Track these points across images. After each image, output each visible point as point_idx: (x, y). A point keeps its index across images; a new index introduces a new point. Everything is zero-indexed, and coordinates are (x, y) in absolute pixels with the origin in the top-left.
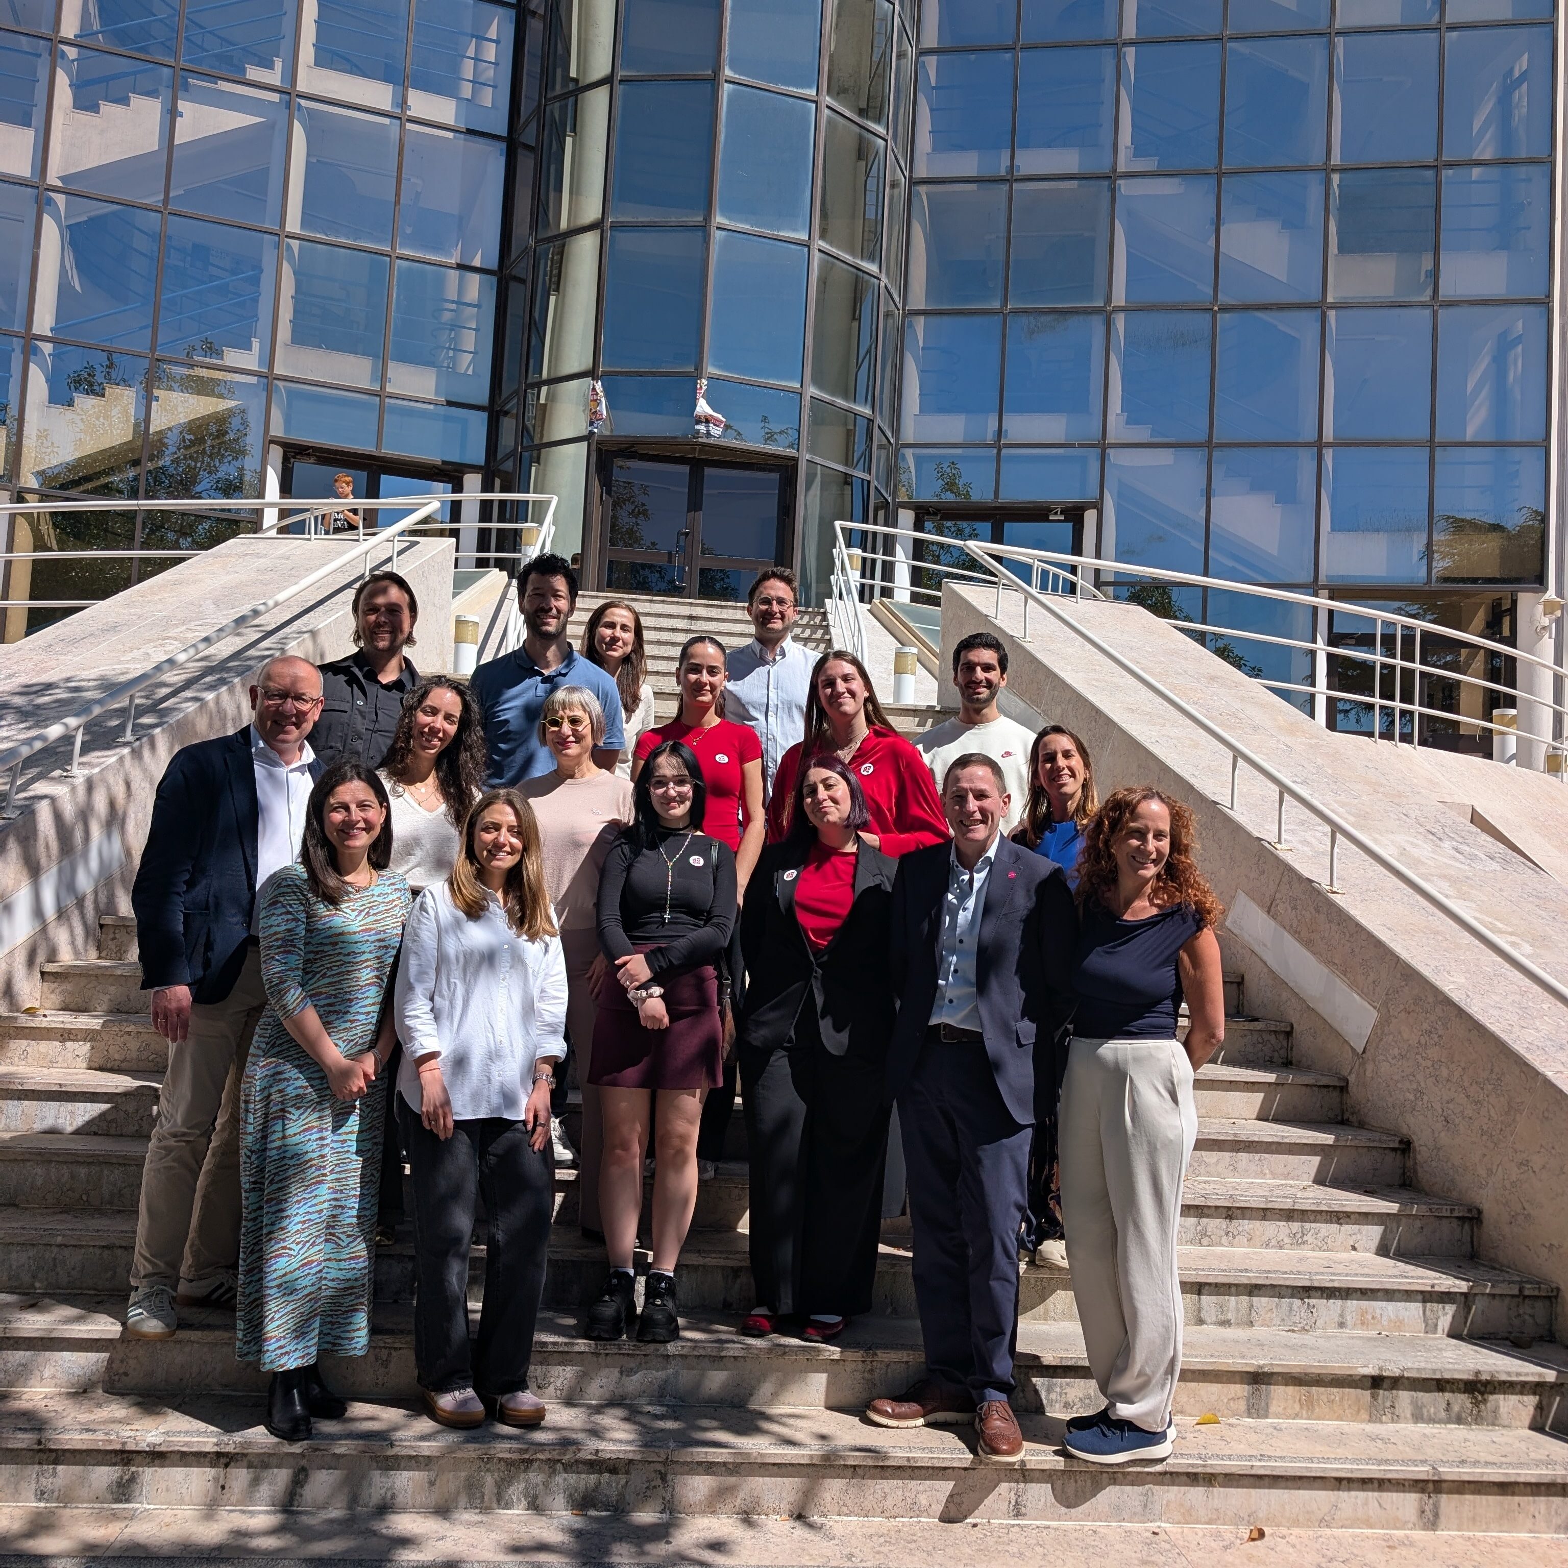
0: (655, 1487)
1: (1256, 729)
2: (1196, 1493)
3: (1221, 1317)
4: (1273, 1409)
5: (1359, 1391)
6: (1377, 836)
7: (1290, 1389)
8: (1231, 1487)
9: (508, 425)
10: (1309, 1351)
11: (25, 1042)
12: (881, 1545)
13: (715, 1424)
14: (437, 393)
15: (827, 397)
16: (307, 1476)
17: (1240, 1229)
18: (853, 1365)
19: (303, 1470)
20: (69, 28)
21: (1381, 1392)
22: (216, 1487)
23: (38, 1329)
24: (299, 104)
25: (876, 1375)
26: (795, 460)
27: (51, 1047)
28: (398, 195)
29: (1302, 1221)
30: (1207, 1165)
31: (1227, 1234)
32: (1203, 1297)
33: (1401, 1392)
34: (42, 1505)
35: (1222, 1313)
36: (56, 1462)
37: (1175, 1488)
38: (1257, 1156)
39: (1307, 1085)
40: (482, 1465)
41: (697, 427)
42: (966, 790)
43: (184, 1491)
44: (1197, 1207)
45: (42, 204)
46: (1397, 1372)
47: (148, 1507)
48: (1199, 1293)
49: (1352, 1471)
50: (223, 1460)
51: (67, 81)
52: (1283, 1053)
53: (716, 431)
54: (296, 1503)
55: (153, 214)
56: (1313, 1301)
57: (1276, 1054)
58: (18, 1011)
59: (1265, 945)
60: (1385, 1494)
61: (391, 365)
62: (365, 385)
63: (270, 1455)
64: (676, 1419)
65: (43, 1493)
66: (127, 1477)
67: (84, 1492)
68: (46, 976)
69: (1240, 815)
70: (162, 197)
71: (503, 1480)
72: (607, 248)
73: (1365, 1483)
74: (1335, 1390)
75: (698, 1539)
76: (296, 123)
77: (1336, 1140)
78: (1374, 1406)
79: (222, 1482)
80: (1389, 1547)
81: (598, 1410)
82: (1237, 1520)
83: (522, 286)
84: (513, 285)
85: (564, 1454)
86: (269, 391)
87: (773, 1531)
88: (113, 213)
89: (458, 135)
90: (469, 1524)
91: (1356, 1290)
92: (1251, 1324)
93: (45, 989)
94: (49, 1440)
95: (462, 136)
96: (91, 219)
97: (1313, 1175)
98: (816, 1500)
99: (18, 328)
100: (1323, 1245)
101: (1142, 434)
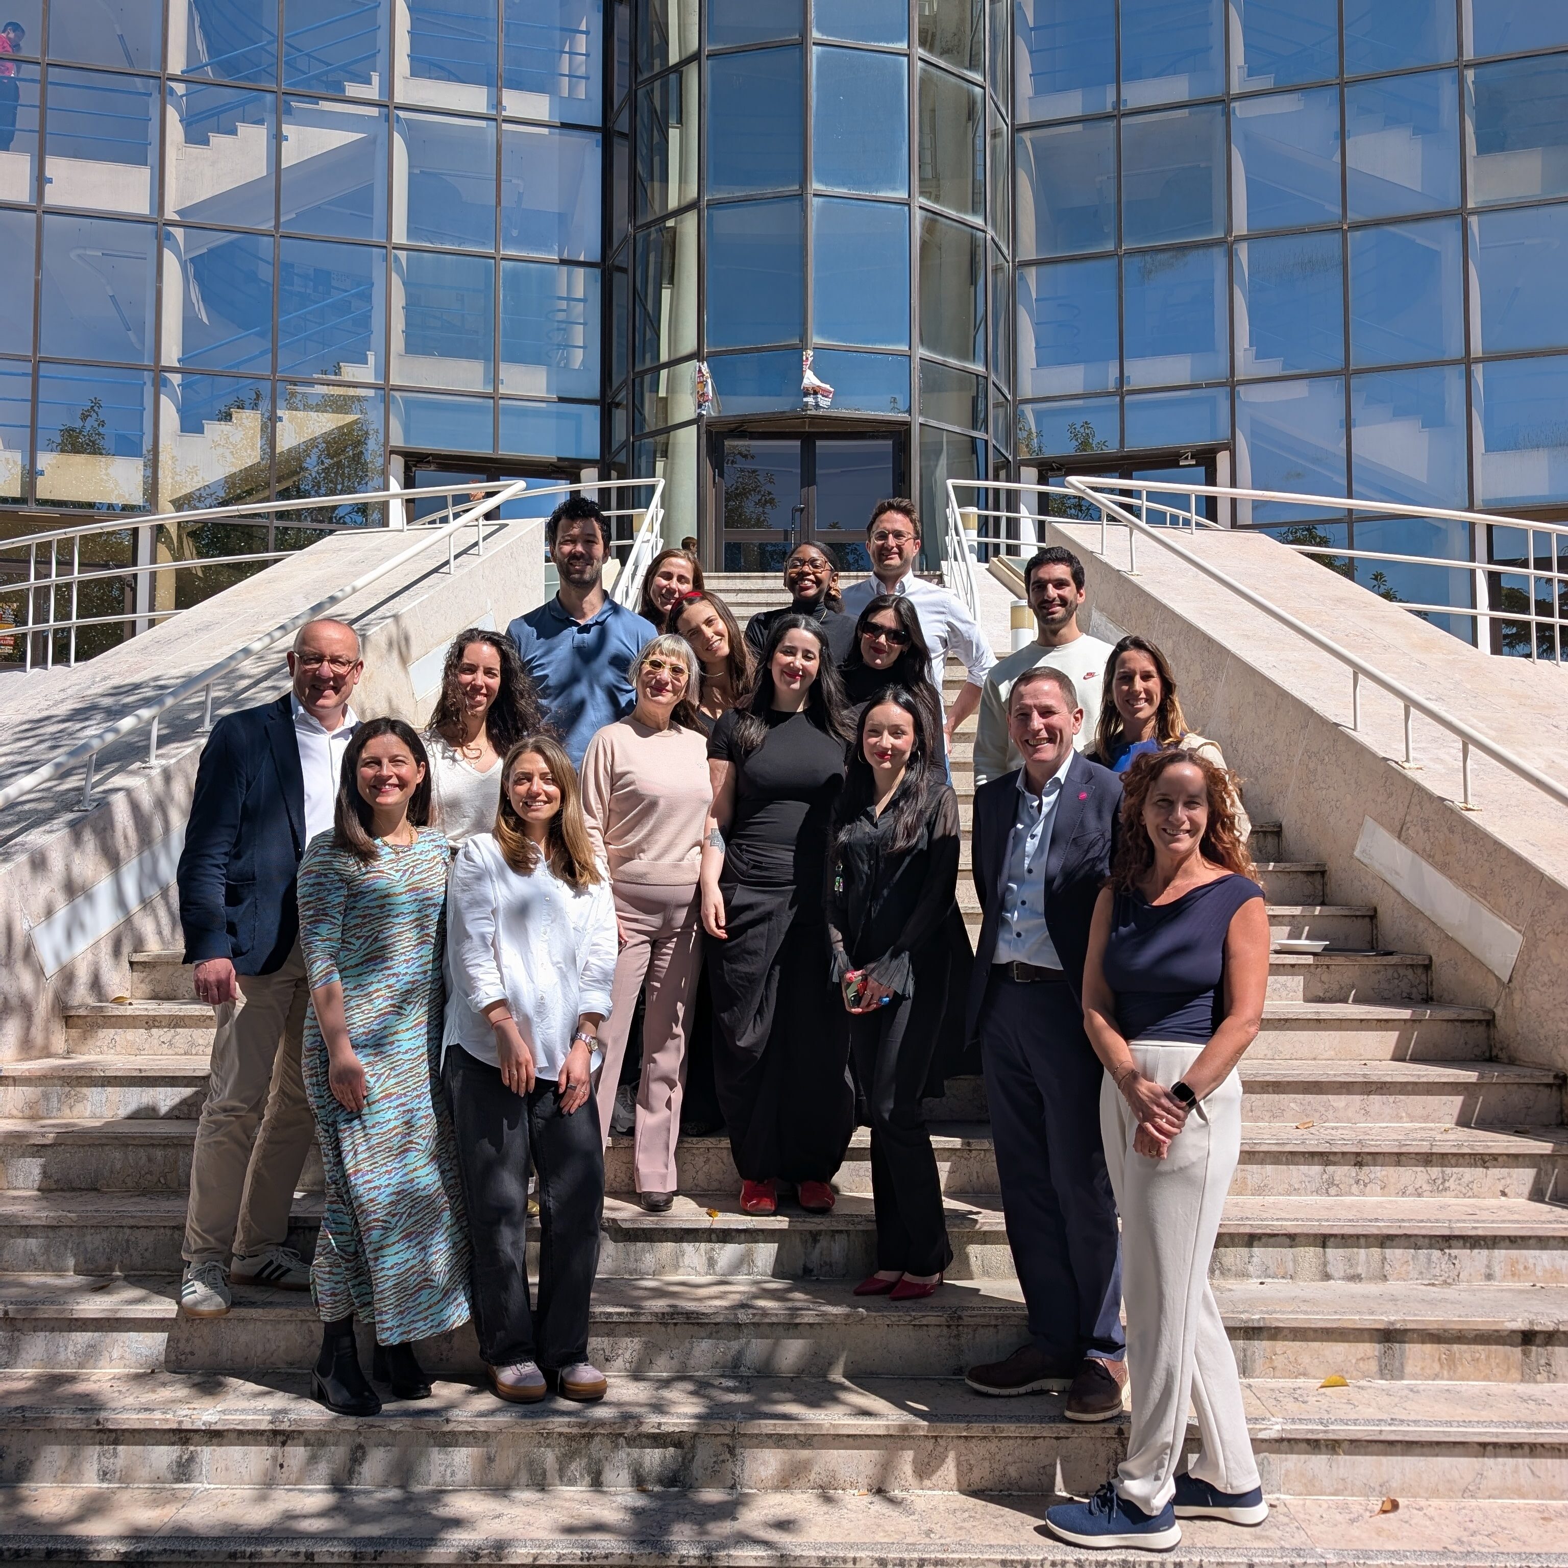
0: (723, 1461)
1: (1386, 648)
2: (1318, 1462)
3: (1351, 1272)
4: (1409, 1369)
5: (1508, 1348)
6: (1522, 750)
7: (1428, 1348)
8: (1359, 1454)
9: (620, 417)
10: (1449, 1305)
11: (112, 1031)
12: (964, 1520)
13: (788, 1395)
14: (549, 390)
15: (938, 358)
16: (364, 1453)
17: (1372, 1176)
18: (937, 1331)
19: (360, 1447)
20: (176, 64)
21: (1534, 1348)
22: (275, 1466)
23: (104, 1310)
24: (398, 116)
25: (963, 1341)
26: (908, 424)
27: (136, 1035)
28: (498, 196)
29: (1443, 1165)
30: (1335, 1110)
31: (1357, 1182)
32: (1328, 1250)
33: (1557, 1349)
34: (105, 1485)
35: (1351, 1266)
36: (116, 1442)
37: (1294, 1457)
38: (1391, 1098)
39: (1448, 1021)
40: (542, 1440)
41: (805, 400)
42: (1030, 707)
43: (243, 1470)
44: (1321, 1154)
45: (162, 239)
46: (1551, 1327)
47: (208, 1486)
48: (1324, 1246)
49: (1497, 1435)
50: (280, 1438)
51: (177, 117)
52: (1422, 988)
53: (824, 402)
54: (355, 1481)
55: (265, 239)
56: (1454, 1252)
57: (1414, 990)
58: (107, 1001)
59: (1397, 873)
60: (1538, 1461)
61: (503, 366)
62: (479, 388)
63: (326, 1432)
64: (748, 1391)
65: (105, 1474)
66: (186, 1457)
67: (144, 1472)
68: (135, 966)
69: (1365, 736)
70: (273, 223)
71: (565, 1455)
72: (704, 227)
73: (1514, 1448)
74: (1480, 1347)
75: (766, 1515)
76: (396, 135)
77: (1481, 1076)
78: (1527, 1364)
79: (280, 1461)
80: (1544, 1519)
81: (666, 1383)
82: (1367, 1491)
83: (624, 276)
84: (617, 276)
85: (625, 1428)
86: (387, 402)
87: (849, 1507)
88: (231, 243)
89: (553, 130)
90: (527, 1504)
91: (1503, 1238)
92: (1385, 1278)
93: (135, 979)
94: (107, 1420)
95: (557, 131)
96: (211, 251)
97: (1456, 1115)
98: (896, 1473)
99: (148, 362)
100: (1468, 1191)
101: (1273, 367)
